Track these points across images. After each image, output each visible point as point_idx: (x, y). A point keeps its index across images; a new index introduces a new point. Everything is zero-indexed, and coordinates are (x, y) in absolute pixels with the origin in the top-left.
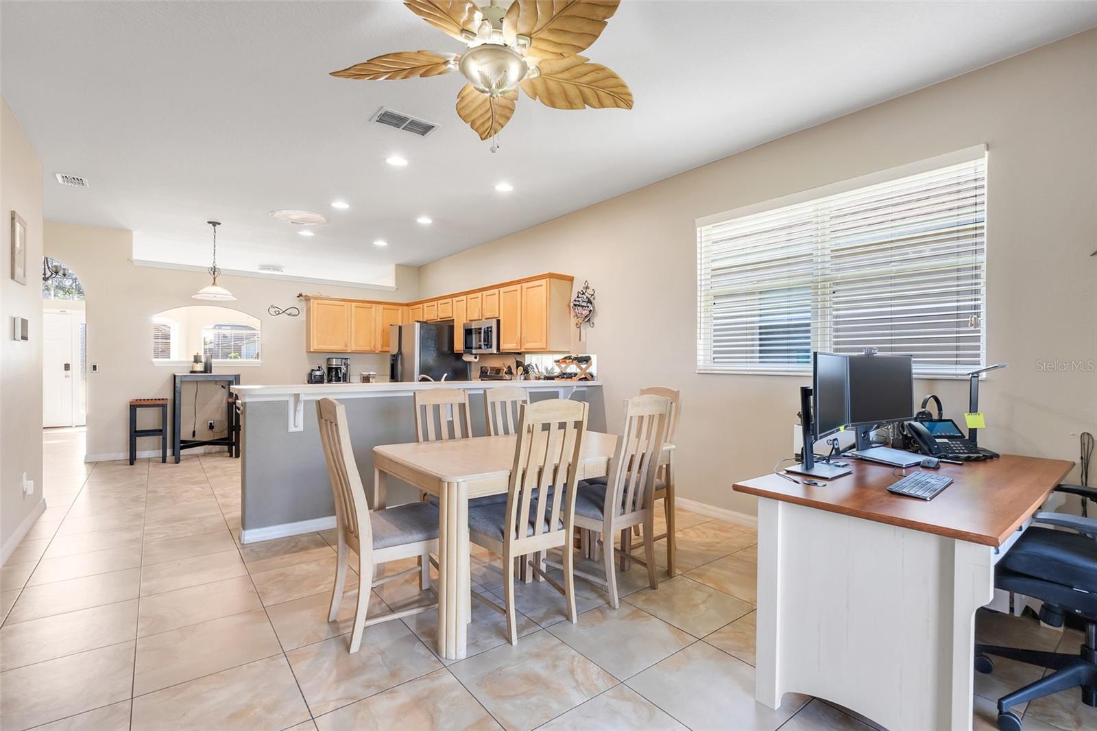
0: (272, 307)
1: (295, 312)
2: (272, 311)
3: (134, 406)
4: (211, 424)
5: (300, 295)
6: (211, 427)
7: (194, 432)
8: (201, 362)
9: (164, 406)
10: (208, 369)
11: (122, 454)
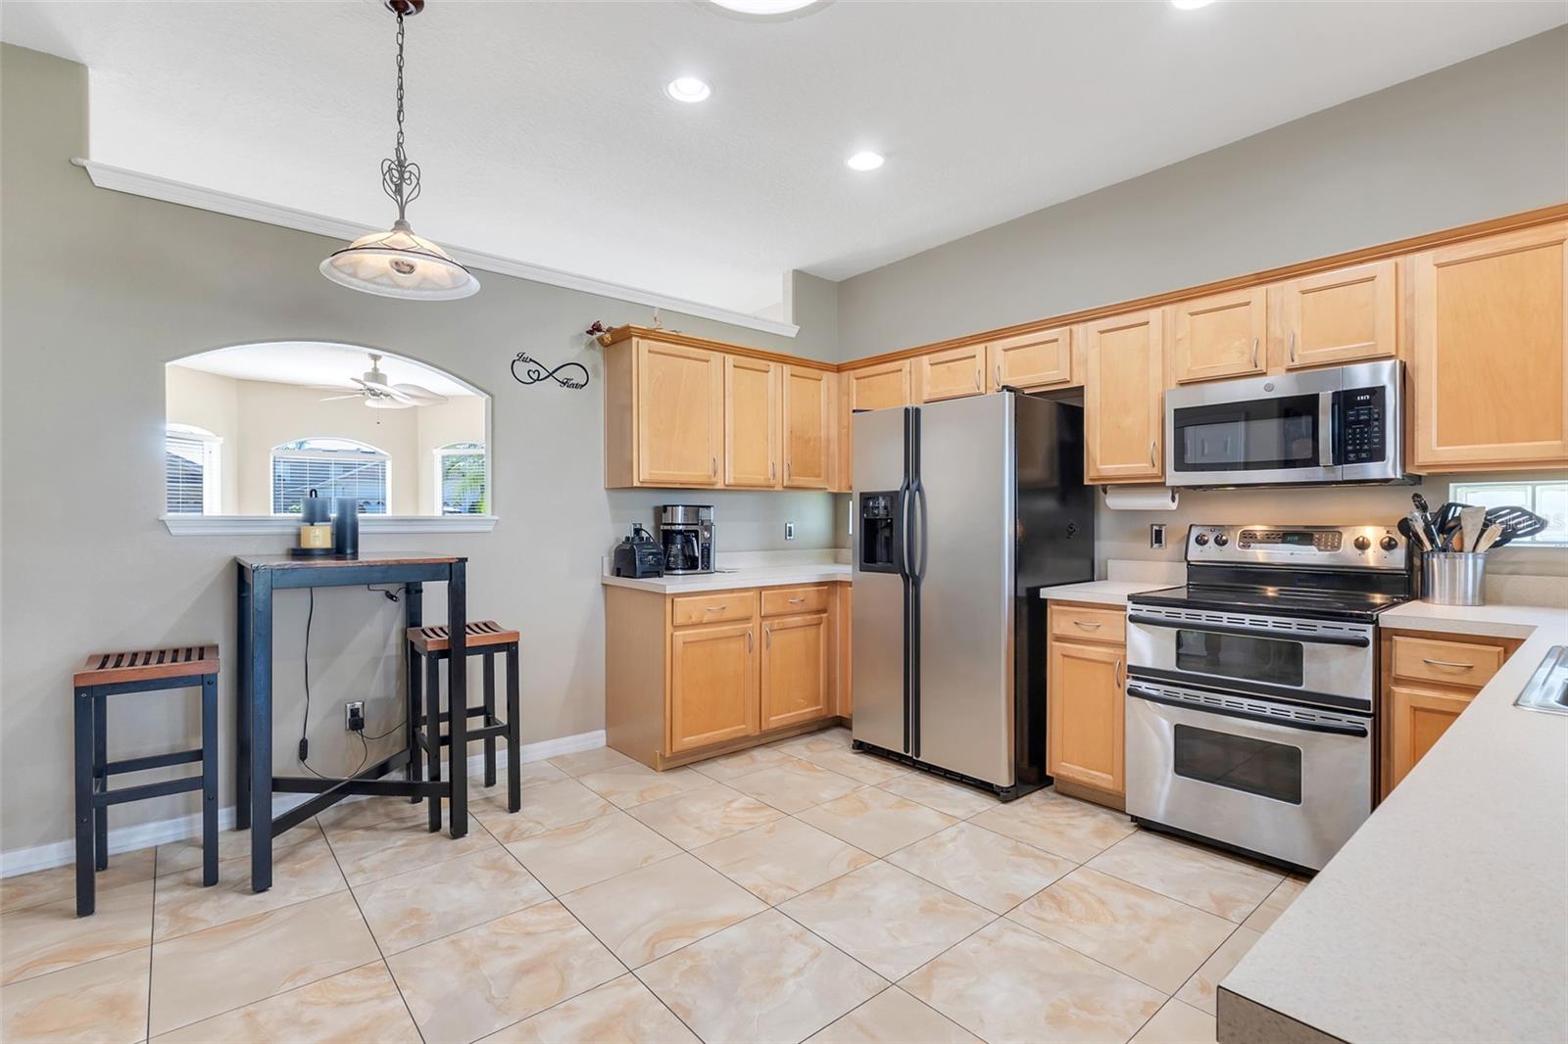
0: (522, 358)
1: (578, 376)
2: (522, 369)
3: (90, 689)
4: (354, 712)
5: (596, 328)
6: (356, 722)
7: (304, 746)
8: (326, 519)
9: (207, 682)
10: (345, 541)
11: (54, 847)
